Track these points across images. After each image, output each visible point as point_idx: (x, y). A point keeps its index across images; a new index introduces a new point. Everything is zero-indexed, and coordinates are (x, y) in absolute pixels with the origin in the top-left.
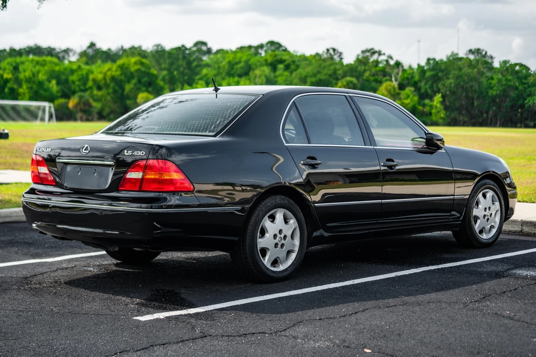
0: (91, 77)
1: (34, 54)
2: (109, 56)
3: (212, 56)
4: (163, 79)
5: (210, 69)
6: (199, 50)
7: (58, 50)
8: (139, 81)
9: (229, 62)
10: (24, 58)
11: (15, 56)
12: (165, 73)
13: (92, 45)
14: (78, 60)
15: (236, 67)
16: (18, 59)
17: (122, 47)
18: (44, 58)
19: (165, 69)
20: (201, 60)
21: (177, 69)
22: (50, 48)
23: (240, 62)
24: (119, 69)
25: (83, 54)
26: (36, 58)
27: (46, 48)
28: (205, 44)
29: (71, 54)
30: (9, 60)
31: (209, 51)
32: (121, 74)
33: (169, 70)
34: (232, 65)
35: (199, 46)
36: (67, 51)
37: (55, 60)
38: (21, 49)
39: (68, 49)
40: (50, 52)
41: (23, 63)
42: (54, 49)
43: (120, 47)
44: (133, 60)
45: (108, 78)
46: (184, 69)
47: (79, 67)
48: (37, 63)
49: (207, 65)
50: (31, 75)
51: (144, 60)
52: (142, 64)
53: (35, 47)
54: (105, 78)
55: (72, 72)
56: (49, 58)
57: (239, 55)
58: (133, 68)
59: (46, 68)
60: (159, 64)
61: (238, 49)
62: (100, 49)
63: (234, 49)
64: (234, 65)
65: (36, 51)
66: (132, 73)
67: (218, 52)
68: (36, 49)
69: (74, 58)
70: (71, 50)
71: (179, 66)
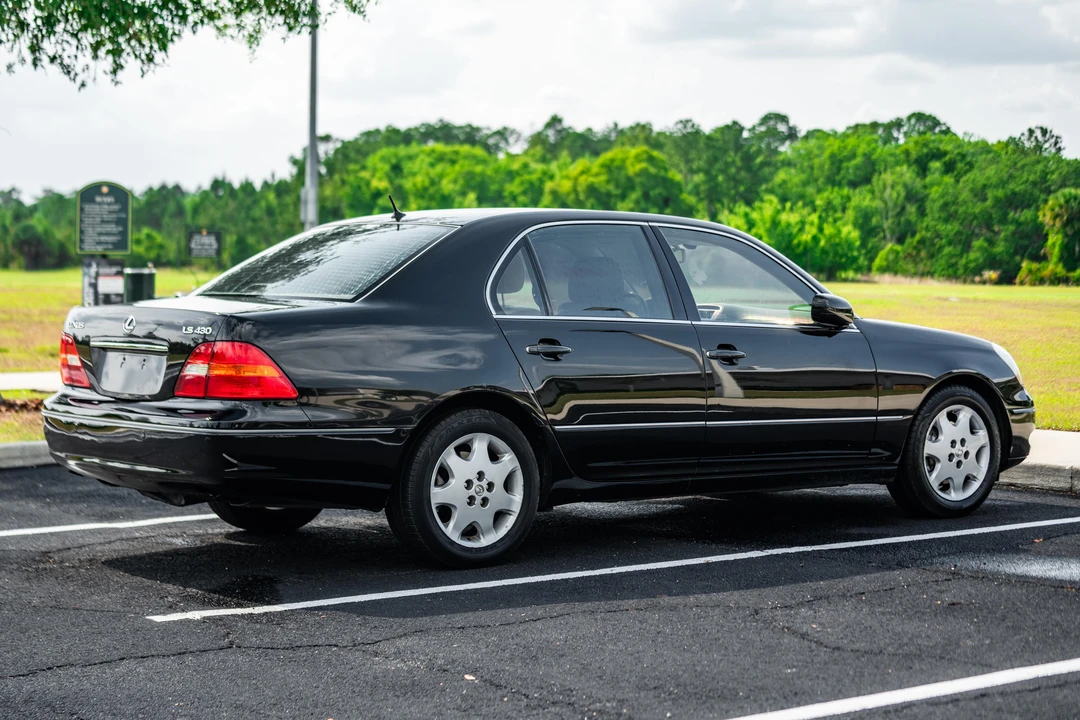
0: (549, 186)
1: (437, 139)
2: (586, 144)
3: (798, 144)
4: (696, 191)
5: (793, 171)
6: (772, 133)
7: (485, 132)
8: (646, 196)
9: (832, 156)
10: (414, 148)
11: (396, 144)
12: (699, 178)
13: (555, 121)
14: (526, 153)
15: (845, 165)
16: (402, 150)
17: (616, 125)
18: (457, 147)
19: (697, 171)
20: (775, 152)
21: (723, 171)
22: (470, 126)
23: (854, 156)
24: (604, 170)
25: (537, 139)
26: (440, 147)
27: (461, 128)
28: (783, 119)
29: (511, 140)
30: (385, 151)
31: (792, 135)
32: (608, 182)
33: (707, 172)
34: (837, 162)
35: (772, 123)
36: (503, 134)
37: (479, 151)
38: (410, 130)
39: (505, 129)
40: (471, 135)
41: (411, 158)
42: (478, 129)
43: (612, 125)
44: (633, 152)
45: (580, 189)
46: (739, 170)
47: (526, 166)
48: (441, 158)
49: (788, 163)
50: (427, 183)
51: (656, 153)
52: (651, 159)
53: (440, 124)
54: (575, 190)
55: (511, 175)
56: (466, 149)
57: (852, 142)
58: (633, 169)
59: (457, 167)
60: (688, 161)
61: (848, 128)
62: (570, 128)
63: (841, 129)
64: (841, 161)
65: (444, 132)
66: (629, 179)
67: (810, 135)
68: (441, 128)
69: (517, 148)
70: (513, 132)
71: (727, 165)
